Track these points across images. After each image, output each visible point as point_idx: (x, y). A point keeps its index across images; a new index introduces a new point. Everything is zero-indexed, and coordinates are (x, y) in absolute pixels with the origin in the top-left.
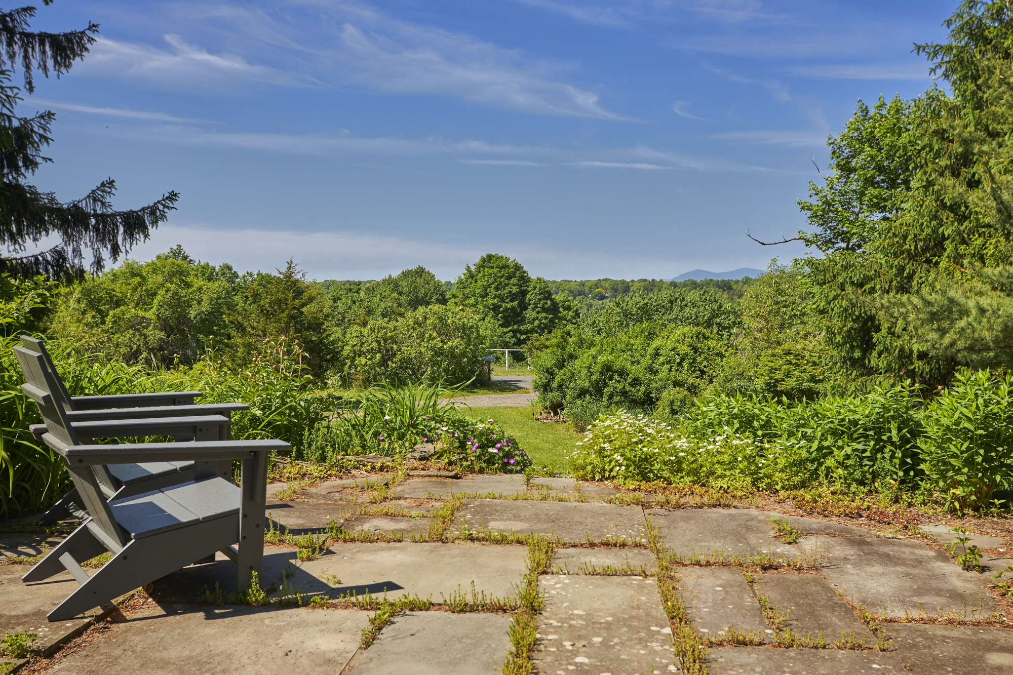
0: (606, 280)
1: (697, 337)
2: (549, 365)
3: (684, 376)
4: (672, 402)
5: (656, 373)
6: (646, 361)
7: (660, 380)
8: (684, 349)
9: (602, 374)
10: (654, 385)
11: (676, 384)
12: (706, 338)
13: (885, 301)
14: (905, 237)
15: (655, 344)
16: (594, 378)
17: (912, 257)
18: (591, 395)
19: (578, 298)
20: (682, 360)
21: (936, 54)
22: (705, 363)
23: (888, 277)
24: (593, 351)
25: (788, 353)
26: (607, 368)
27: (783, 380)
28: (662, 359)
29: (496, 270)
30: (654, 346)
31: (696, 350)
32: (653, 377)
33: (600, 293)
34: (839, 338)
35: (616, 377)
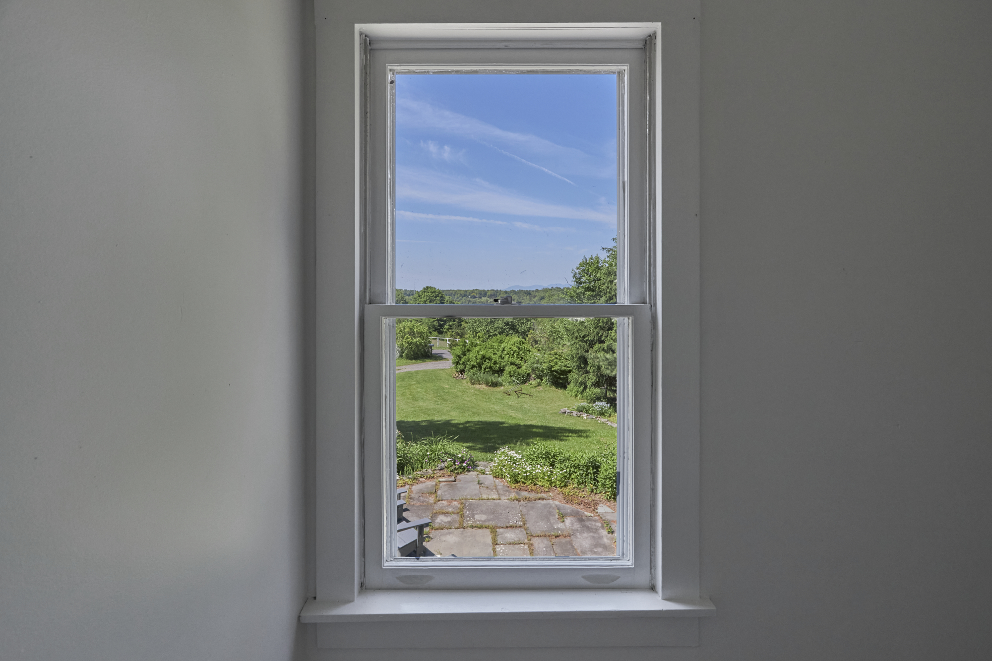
0: (476, 290)
1: (520, 343)
2: (459, 354)
3: (514, 360)
4: (510, 372)
5: (503, 358)
6: (499, 353)
7: (505, 362)
8: (515, 348)
9: (481, 359)
10: (502, 364)
11: (512, 364)
12: (523, 343)
13: (592, 356)
14: (599, 320)
15: (503, 345)
16: (478, 361)
17: (602, 328)
18: (477, 368)
19: (464, 298)
20: (514, 353)
21: (609, 251)
22: (523, 354)
23: (593, 335)
24: (477, 349)
25: (556, 354)
26: (483, 357)
27: (554, 366)
28: (505, 352)
29: (430, 294)
30: (502, 347)
31: (519, 349)
32: (502, 360)
33: (474, 295)
34: (576, 359)
35: (487, 360)
